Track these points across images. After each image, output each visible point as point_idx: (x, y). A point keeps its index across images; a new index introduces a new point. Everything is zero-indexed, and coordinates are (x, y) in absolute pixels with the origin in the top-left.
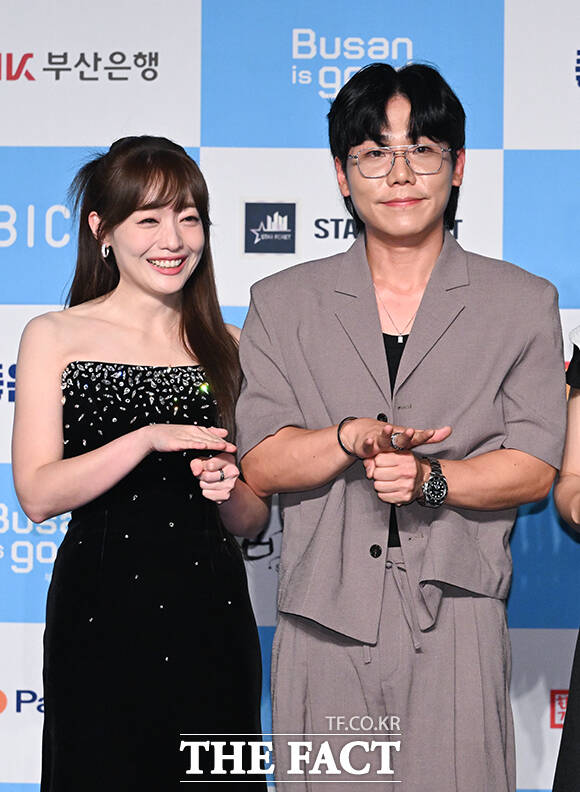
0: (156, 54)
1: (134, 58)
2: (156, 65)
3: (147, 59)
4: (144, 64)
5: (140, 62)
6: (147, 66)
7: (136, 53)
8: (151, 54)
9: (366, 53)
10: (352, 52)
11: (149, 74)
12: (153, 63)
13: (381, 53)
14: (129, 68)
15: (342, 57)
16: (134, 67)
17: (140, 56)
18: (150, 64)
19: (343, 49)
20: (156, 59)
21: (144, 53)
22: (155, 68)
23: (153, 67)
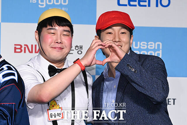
0: (82, 46)
1: (75, 47)
2: (82, 49)
3: (79, 47)
4: (78, 49)
5: (77, 48)
6: (79, 50)
7: (76, 46)
8: (80, 46)
9: (147, 47)
10: (143, 47)
11: (80, 52)
12: (81, 49)
13: (152, 47)
14: (73, 50)
15: (140, 48)
16: (75, 50)
17: (77, 46)
18: (80, 49)
19: (140, 46)
20: (82, 48)
21: (78, 46)
22: (82, 51)
23: (81, 50)
